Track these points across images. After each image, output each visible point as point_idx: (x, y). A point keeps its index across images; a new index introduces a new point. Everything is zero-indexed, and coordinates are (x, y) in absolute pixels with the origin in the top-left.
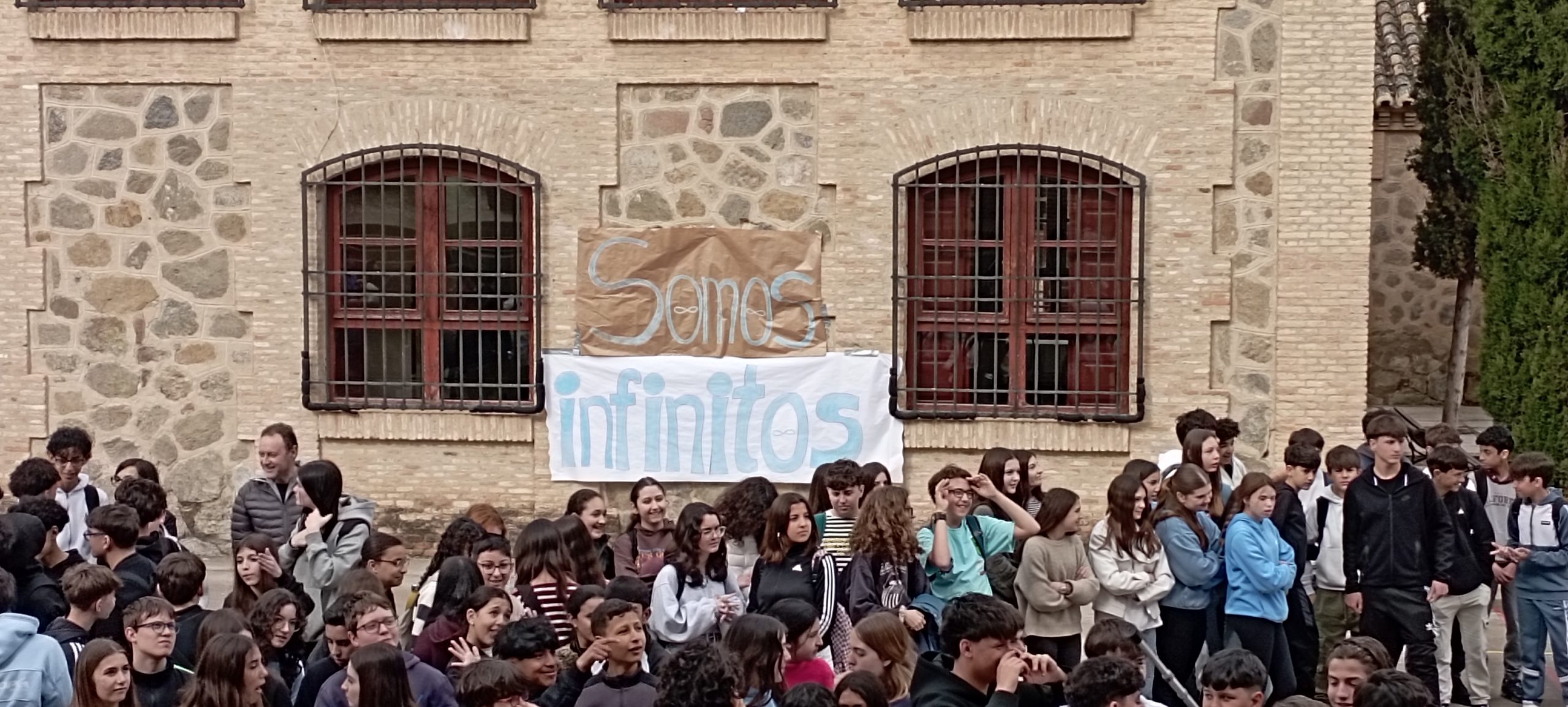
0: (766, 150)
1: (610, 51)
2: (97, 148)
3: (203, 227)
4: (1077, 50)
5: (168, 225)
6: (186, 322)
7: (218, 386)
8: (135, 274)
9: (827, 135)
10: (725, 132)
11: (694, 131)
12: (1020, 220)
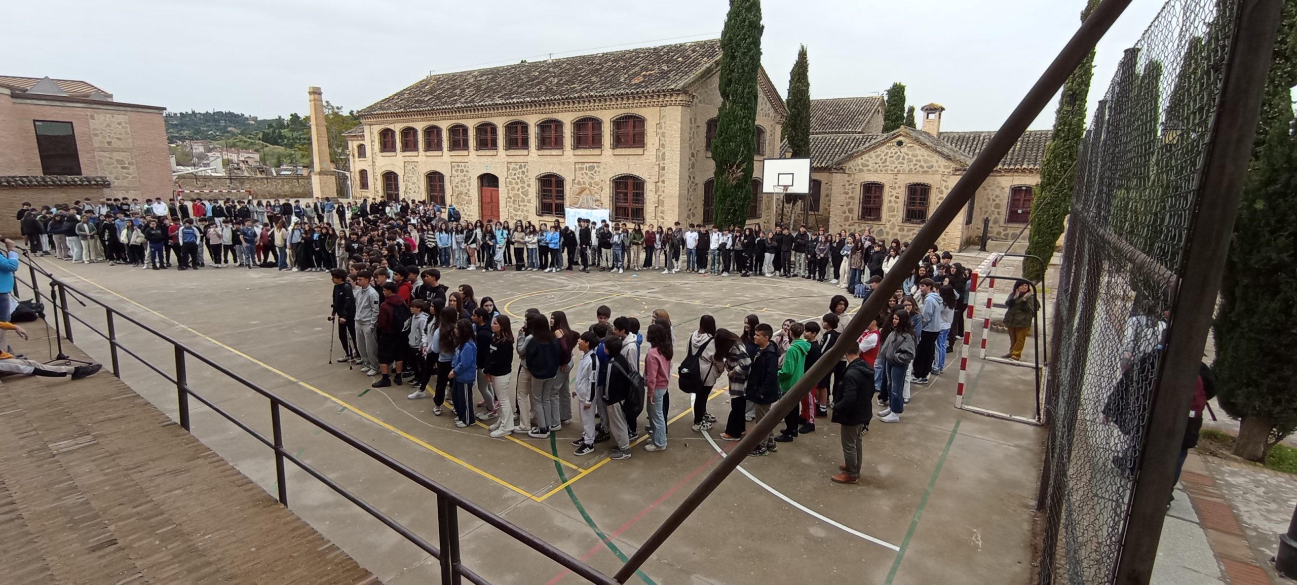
0: (594, 174)
1: (573, 156)
4: (636, 157)
5: (522, 185)
7: (528, 211)
8: (518, 193)
9: (602, 171)
10: (589, 171)
11: (585, 171)
12: (630, 187)
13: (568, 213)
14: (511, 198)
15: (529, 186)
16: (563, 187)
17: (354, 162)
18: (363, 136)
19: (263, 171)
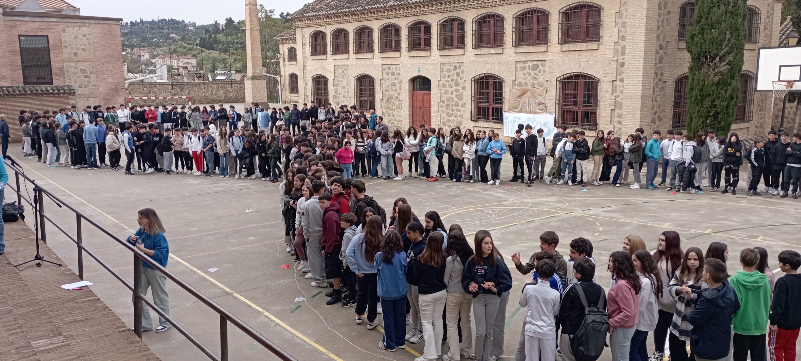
0: (538, 73)
1: (514, 55)
2: (447, 74)
3: (460, 88)
4: (589, 52)
5: (456, 88)
6: (457, 105)
7: (461, 116)
8: (451, 96)
9: (547, 70)
10: (532, 70)
11: (527, 70)
12: (581, 87)
13: (507, 118)
14: (443, 102)
15: (464, 88)
16: (502, 89)
17: (285, 65)
18: (295, 39)
19: (200, 77)
